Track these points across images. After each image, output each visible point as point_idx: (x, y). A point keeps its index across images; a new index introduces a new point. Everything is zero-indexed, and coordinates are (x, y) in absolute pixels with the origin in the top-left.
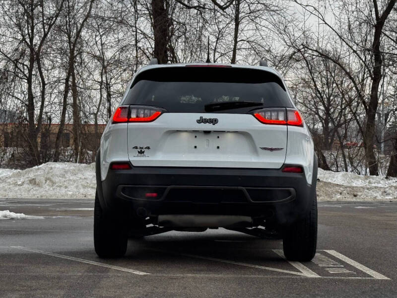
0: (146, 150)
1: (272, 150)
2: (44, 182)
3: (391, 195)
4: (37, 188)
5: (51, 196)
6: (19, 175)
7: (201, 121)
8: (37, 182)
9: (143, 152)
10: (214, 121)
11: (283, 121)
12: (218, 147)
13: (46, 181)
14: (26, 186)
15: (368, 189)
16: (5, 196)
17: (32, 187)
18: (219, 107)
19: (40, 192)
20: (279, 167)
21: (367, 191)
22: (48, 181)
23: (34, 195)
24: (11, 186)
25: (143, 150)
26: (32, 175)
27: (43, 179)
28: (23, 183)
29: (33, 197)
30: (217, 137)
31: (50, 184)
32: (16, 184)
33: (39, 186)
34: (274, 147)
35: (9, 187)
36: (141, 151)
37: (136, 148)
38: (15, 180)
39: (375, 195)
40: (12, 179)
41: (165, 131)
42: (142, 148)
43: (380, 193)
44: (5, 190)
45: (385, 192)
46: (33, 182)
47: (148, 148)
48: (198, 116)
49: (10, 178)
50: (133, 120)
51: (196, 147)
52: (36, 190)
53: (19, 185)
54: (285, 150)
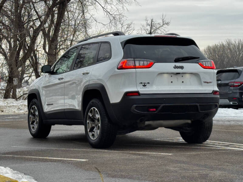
0: (147, 85)
1: (208, 83)
3: (23, 110)
7: (176, 67)
9: (146, 86)
10: (182, 68)
12: (183, 82)
15: (9, 107)
20: (211, 92)
21: (9, 108)
25: (145, 85)
30: (181, 76)
36: (144, 85)
37: (142, 83)
39: (14, 110)
41: (158, 73)
42: (145, 83)
43: (16, 109)
45: (19, 108)
47: (149, 83)
48: (173, 64)
50: (137, 67)
51: (172, 82)
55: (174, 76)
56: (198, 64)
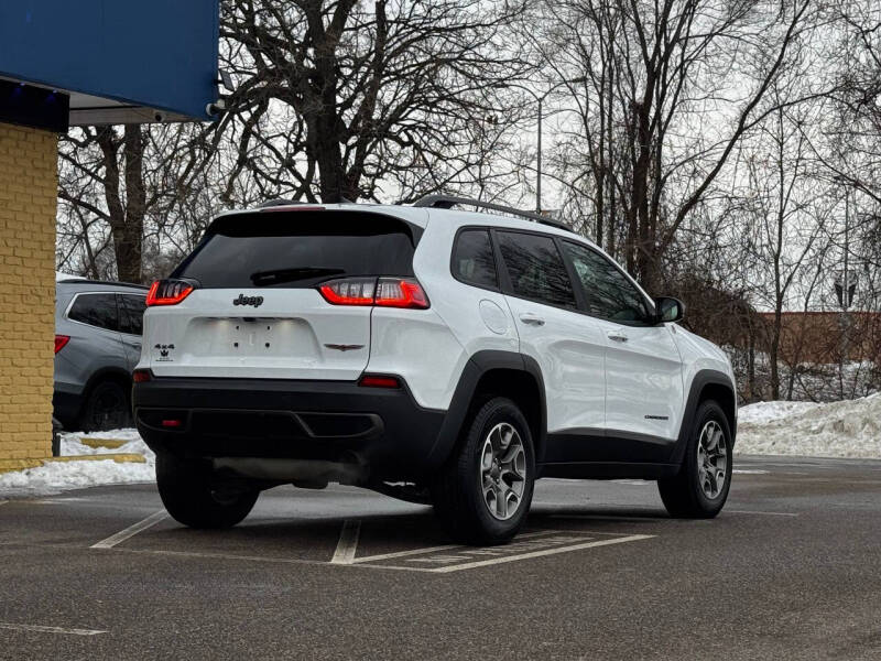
1: (343, 348)
2: (860, 427)
4: (845, 439)
5: (868, 453)
6: (818, 414)
7: (241, 301)
8: (846, 428)
9: (167, 354)
10: (257, 302)
11: (369, 299)
12: (268, 345)
13: (864, 424)
14: (825, 434)
16: (783, 452)
17: (835, 436)
18: (273, 277)
19: (849, 446)
20: (355, 377)
22: (867, 426)
23: (836, 451)
24: (799, 434)
26: (841, 414)
27: (859, 421)
28: (822, 429)
29: (834, 456)
30: (266, 327)
31: (871, 430)
32: (807, 430)
33: (850, 435)
34: (347, 344)
35: (794, 435)
36: (164, 351)
37: (158, 346)
38: (807, 422)
40: (805, 420)
41: (191, 318)
42: (165, 347)
44: (786, 442)
46: (839, 426)
47: (172, 347)
48: (235, 293)
49: (802, 418)
51: (236, 345)
52: (843, 442)
53: (814, 432)
54: (367, 348)
55: (245, 327)
56: (315, 291)
